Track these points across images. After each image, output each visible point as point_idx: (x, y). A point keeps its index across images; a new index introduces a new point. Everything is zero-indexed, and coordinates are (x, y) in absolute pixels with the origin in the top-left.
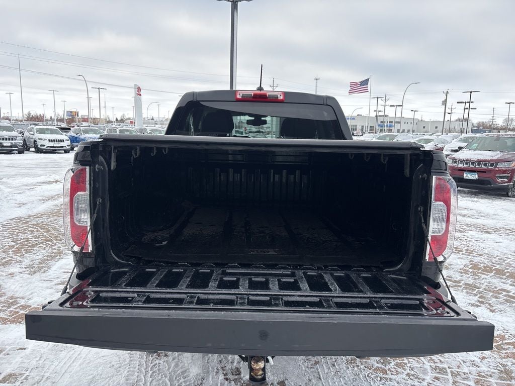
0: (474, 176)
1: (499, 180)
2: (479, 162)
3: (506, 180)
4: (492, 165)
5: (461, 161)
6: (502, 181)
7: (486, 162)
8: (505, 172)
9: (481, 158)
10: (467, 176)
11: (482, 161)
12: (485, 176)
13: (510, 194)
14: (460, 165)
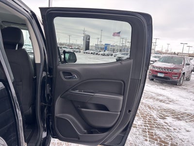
0: (162, 75)
1: (174, 78)
2: (165, 68)
3: (177, 78)
4: (171, 70)
5: (157, 67)
6: (175, 78)
7: (168, 69)
8: (176, 74)
9: (166, 66)
10: (159, 75)
11: (166, 68)
12: (167, 76)
13: (178, 84)
14: (156, 70)
